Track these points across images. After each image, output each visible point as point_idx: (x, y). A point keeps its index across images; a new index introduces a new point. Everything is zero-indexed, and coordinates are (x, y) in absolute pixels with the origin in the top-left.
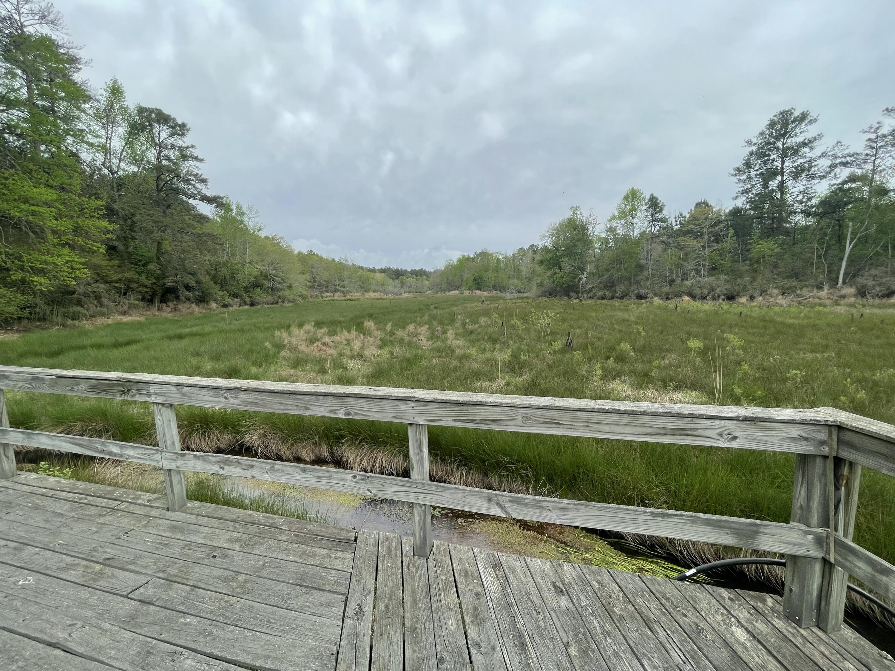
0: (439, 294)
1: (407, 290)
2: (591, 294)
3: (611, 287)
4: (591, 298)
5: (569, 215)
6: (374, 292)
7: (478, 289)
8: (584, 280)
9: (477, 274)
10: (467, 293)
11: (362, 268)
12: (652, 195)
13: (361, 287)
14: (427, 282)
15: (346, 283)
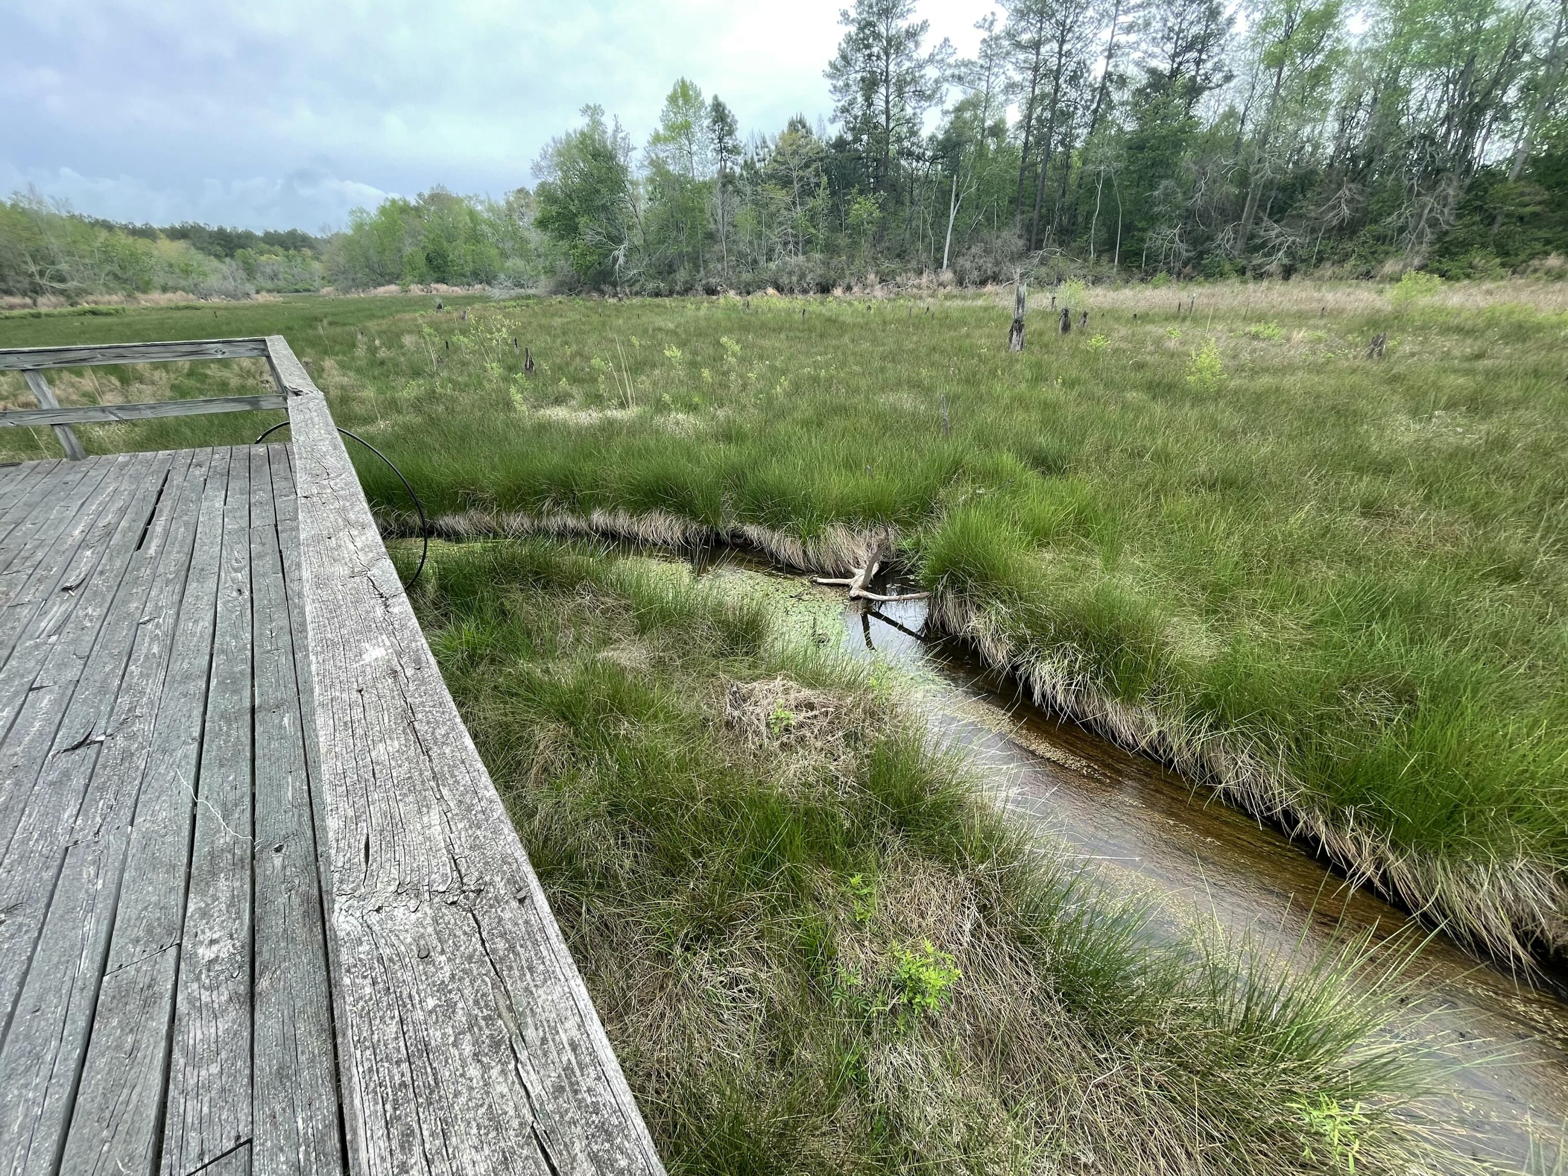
0: (353, 295)
1: (269, 285)
2: (637, 288)
3: (669, 273)
4: (637, 294)
5: (579, 123)
7: (442, 280)
8: (621, 260)
9: (431, 247)
10: (416, 290)
12: (716, 98)
14: (316, 265)
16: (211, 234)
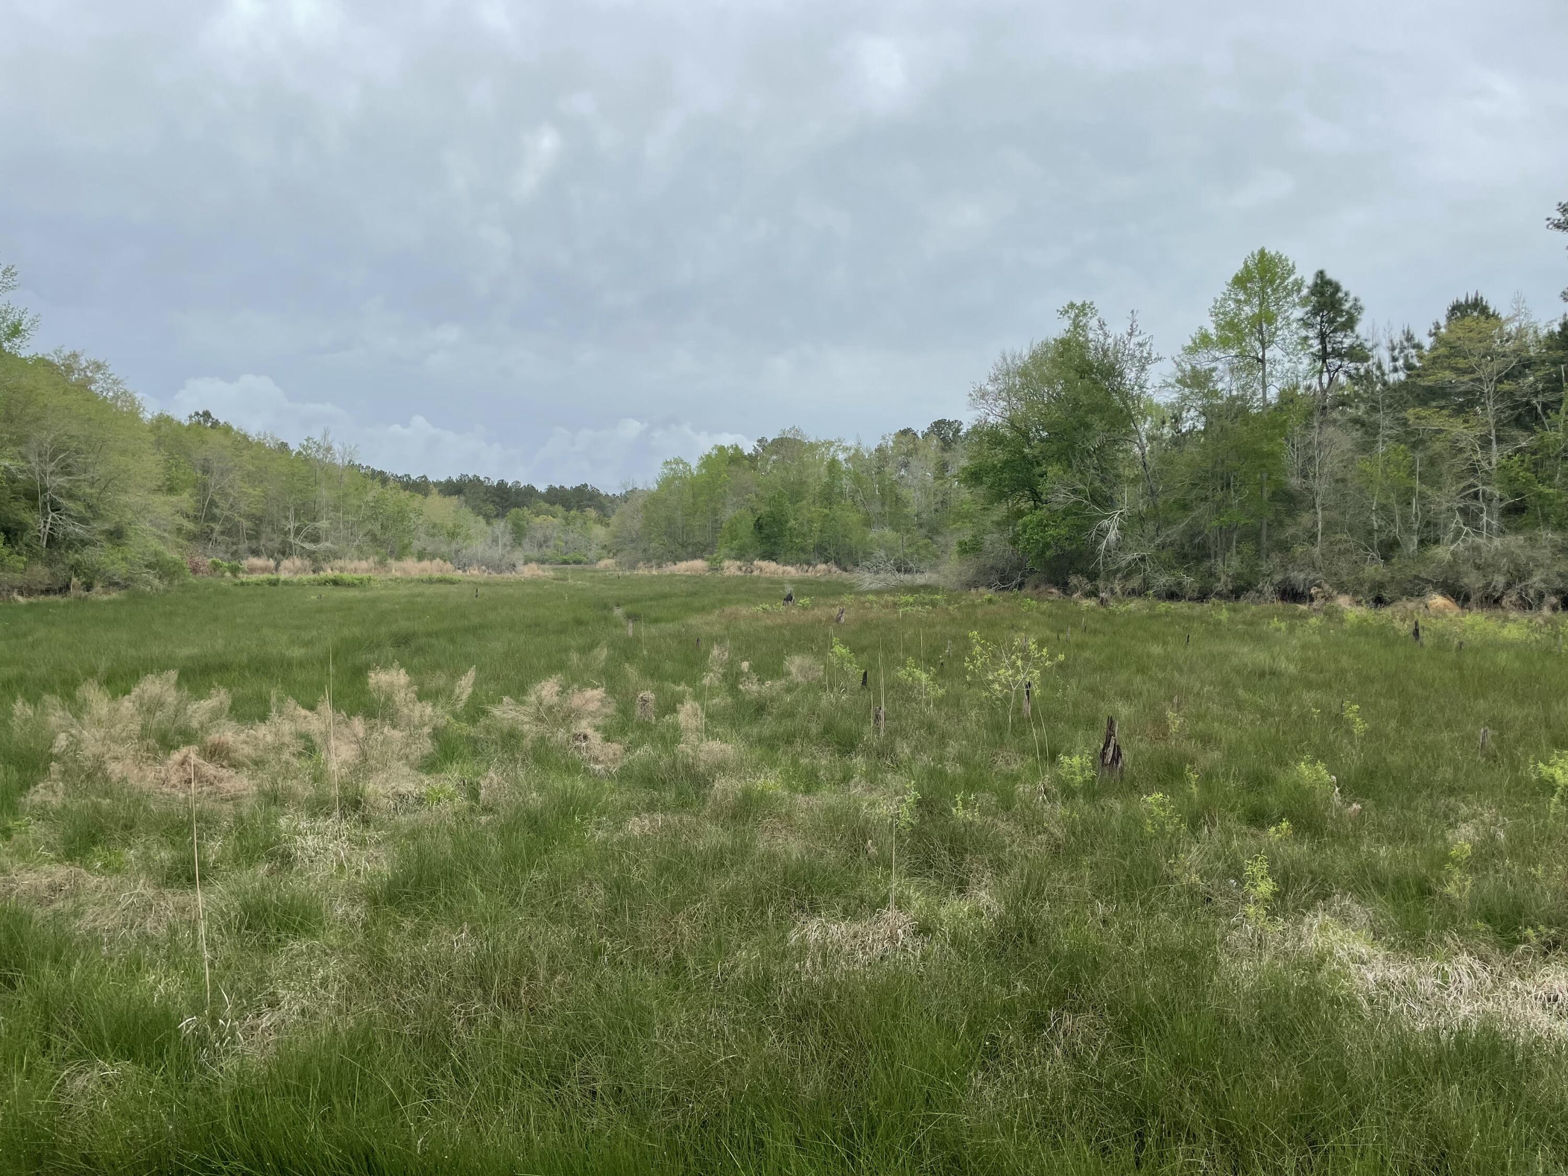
0: (642, 571)
1: (535, 553)
2: (1135, 582)
3: (1199, 560)
4: (1133, 593)
5: (1059, 328)
6: (421, 556)
7: (769, 556)
8: (1112, 535)
9: (764, 509)
10: (731, 568)
11: (382, 478)
12: (1321, 274)
13: (374, 538)
14: (599, 531)
15: (323, 524)
16: (489, 490)
